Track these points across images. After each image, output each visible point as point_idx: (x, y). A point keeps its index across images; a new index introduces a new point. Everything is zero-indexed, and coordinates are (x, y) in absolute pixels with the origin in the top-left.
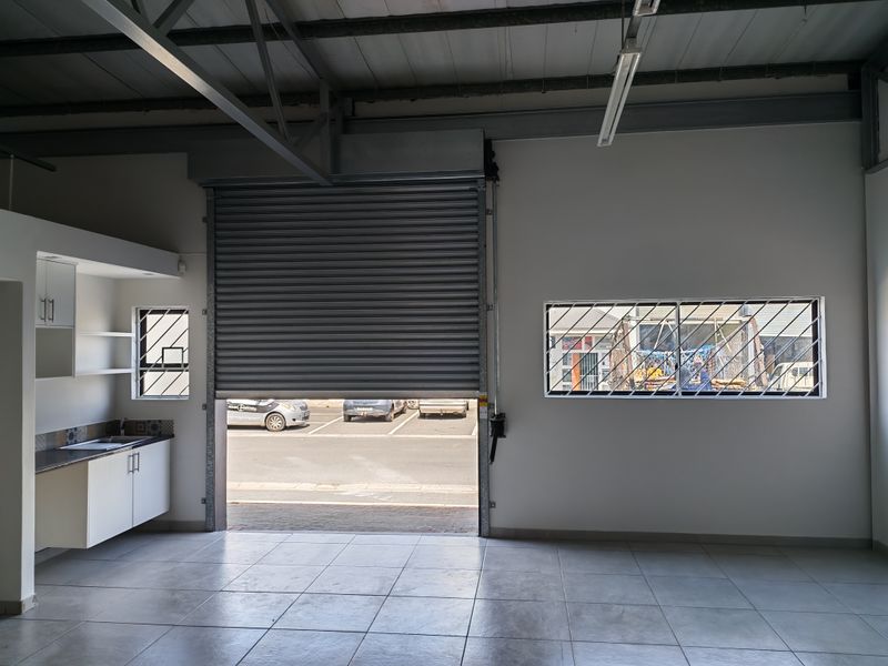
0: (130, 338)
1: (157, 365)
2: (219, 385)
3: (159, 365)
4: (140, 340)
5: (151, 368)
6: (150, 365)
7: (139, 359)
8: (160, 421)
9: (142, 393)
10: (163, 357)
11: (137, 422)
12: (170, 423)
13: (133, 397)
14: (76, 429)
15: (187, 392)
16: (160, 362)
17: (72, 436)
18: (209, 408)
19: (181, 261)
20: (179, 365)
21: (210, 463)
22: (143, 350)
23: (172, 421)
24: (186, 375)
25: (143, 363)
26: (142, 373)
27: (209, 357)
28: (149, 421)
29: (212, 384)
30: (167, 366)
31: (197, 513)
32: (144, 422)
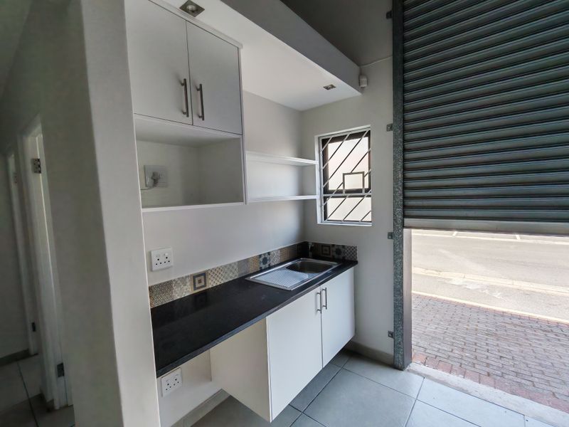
0: (314, 166)
1: (339, 192)
2: (408, 212)
3: (340, 192)
4: (322, 168)
5: (333, 195)
6: (331, 192)
7: (323, 186)
8: (343, 246)
9: (325, 218)
10: (343, 183)
11: (323, 245)
12: (353, 250)
13: (319, 222)
14: (269, 253)
15: (369, 218)
16: (341, 188)
17: (265, 261)
18: (396, 237)
19: (361, 74)
20: (359, 191)
21: (399, 298)
22: (325, 178)
23: (355, 248)
24: (368, 201)
25: (326, 191)
26: (325, 199)
27: (395, 180)
28: (333, 245)
29: (400, 210)
30: (348, 192)
31: (384, 345)
32: (328, 246)
